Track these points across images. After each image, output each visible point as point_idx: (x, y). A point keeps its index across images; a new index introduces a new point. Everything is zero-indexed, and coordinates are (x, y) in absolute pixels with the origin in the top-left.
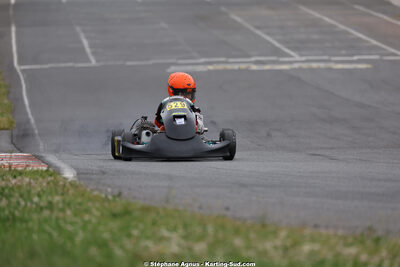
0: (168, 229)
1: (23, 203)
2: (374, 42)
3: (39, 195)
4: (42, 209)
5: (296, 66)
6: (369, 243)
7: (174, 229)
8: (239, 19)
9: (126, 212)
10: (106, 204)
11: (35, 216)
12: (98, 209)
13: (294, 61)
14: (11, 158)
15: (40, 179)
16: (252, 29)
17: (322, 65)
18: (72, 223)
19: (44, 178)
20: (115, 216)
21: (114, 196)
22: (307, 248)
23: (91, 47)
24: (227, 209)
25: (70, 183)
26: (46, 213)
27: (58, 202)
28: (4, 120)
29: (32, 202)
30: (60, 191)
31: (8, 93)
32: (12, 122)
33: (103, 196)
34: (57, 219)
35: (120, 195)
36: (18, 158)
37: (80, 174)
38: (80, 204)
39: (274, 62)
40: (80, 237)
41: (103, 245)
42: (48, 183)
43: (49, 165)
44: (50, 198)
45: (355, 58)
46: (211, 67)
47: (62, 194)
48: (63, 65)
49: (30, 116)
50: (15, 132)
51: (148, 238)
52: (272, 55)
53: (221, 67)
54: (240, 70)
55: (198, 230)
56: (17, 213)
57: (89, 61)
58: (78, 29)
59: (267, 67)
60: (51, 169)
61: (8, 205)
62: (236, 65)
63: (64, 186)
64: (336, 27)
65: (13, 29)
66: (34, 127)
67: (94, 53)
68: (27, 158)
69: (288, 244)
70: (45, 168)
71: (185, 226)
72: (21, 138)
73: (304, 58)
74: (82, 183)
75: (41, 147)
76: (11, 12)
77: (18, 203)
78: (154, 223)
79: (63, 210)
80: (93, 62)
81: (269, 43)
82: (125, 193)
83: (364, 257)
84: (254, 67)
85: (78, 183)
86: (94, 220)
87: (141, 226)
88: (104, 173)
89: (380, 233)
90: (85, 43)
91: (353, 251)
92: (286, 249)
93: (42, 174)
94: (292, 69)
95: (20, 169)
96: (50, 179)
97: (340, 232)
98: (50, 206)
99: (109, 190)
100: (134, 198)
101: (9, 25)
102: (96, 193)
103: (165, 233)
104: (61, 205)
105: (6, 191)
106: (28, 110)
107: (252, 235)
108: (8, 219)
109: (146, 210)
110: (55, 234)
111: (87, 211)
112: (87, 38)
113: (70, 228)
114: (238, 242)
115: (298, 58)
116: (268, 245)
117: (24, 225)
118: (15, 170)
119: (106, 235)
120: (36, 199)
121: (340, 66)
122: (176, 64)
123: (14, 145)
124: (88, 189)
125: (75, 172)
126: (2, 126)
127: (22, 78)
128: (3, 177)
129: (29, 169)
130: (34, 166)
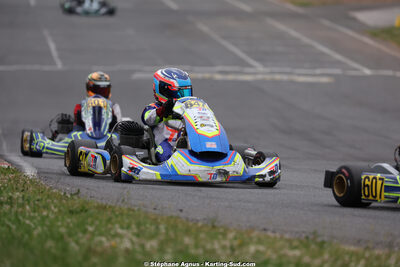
0: (122, 228)
2: (338, 57)
4: (2, 203)
5: (260, 77)
6: (313, 246)
7: (128, 227)
9: (83, 210)
10: (64, 201)
12: (56, 206)
13: (258, 72)
15: (2, 176)
16: (218, 39)
17: (286, 77)
18: (31, 218)
19: (5, 174)
20: (71, 212)
21: (71, 195)
22: (252, 249)
23: (58, 49)
24: (181, 211)
25: (31, 181)
26: (6, 207)
27: (18, 198)
30: (21, 188)
33: (62, 193)
34: (17, 213)
35: (78, 193)
37: (40, 172)
38: (39, 200)
39: (238, 73)
42: (10, 180)
43: (11, 163)
44: (10, 194)
45: (318, 71)
47: (22, 191)
48: (28, 67)
51: (101, 235)
54: (204, 79)
57: (52, 63)
58: (46, 32)
59: (231, 77)
60: (13, 167)
62: (199, 74)
63: (24, 183)
64: (299, 40)
67: (61, 57)
69: (236, 243)
70: (6, 166)
71: (139, 225)
73: (268, 70)
74: (42, 181)
75: (4, 147)
78: (109, 220)
79: (23, 206)
80: (59, 65)
82: (83, 191)
83: (306, 259)
84: (218, 77)
85: (38, 181)
86: (52, 216)
87: (97, 222)
88: (63, 173)
89: (326, 239)
90: (52, 46)
91: (297, 253)
92: (233, 249)
93: (3, 171)
96: (11, 176)
97: (287, 236)
98: (11, 200)
99: (68, 188)
100: (92, 197)
102: (54, 191)
103: (120, 231)
104: (20, 201)
107: (202, 235)
109: (103, 208)
110: (14, 227)
111: (46, 207)
112: (55, 41)
113: (27, 222)
114: (187, 240)
115: (261, 69)
116: (216, 246)
119: (63, 230)
121: (302, 79)
122: (140, 71)
124: (48, 187)
125: (36, 170)
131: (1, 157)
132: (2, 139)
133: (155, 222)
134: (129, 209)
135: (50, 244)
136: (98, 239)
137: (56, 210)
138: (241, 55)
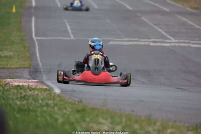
0: (103, 119)
1: (34, 103)
3: (42, 100)
4: (43, 106)
5: (173, 44)
6: (199, 130)
7: (106, 119)
8: (146, 20)
9: (84, 110)
10: (74, 106)
11: (39, 110)
12: (70, 108)
13: (172, 42)
14: (29, 82)
15: (43, 92)
16: (152, 25)
17: (186, 45)
20: (78, 111)
21: (78, 102)
22: (169, 131)
23: (71, 30)
24: (133, 111)
25: (58, 95)
26: (45, 108)
27: (51, 104)
28: (27, 64)
29: (39, 103)
30: (52, 99)
31: (29, 50)
32: (30, 65)
33: (73, 102)
34: (50, 111)
35: (81, 101)
36: (32, 82)
37: (62, 91)
38: (62, 105)
39: (162, 42)
40: (61, 120)
41: (72, 124)
43: (47, 85)
44: (47, 101)
46: (130, 43)
47: (53, 100)
48: (57, 38)
49: (39, 62)
50: (32, 70)
51: (93, 122)
52: (161, 39)
53: (135, 43)
54: (145, 45)
55: (119, 120)
56: (31, 108)
57: (70, 37)
58: (66, 20)
59: (158, 44)
61: (27, 104)
62: (143, 42)
63: (54, 96)
64: (194, 26)
65: (33, 19)
66: (41, 68)
67: (73, 33)
68: (37, 82)
69: (160, 128)
70: (45, 87)
71: (112, 118)
72: (35, 73)
73: (177, 41)
74: (63, 96)
75: (44, 78)
76: (33, 10)
77: (32, 103)
78: (97, 116)
79: (53, 107)
80: (72, 37)
81: (160, 32)
82: (84, 100)
84: (152, 44)
85: (61, 95)
86: (68, 113)
87: (91, 117)
88: (74, 91)
90: (69, 27)
92: (159, 131)
94: (172, 46)
95: (33, 87)
96: (48, 92)
97: (186, 125)
98: (47, 105)
99: (76, 99)
100: (88, 104)
101: (31, 17)
102: (70, 100)
103: (103, 121)
104: (52, 105)
105: (26, 97)
106: (39, 59)
107: (144, 124)
108: (25, 110)
109: (93, 109)
110: (48, 118)
111: (65, 108)
112: (70, 25)
113: (56, 116)
114: (136, 126)
115: (174, 41)
116: (150, 129)
117: (34, 114)
118: (31, 87)
119: (73, 120)
120: (40, 101)
121: (194, 46)
122: (113, 41)
123: (31, 76)
124: (66, 98)
125: (60, 90)
126: (26, 66)
127: (36, 43)
128: (25, 90)
129: (37, 87)
130: (40, 86)
131: (42, 83)
132: (43, 73)
133: (120, 117)
134: (107, 110)
135: (67, 127)
136: (91, 125)
137: (70, 110)
138: (164, 33)
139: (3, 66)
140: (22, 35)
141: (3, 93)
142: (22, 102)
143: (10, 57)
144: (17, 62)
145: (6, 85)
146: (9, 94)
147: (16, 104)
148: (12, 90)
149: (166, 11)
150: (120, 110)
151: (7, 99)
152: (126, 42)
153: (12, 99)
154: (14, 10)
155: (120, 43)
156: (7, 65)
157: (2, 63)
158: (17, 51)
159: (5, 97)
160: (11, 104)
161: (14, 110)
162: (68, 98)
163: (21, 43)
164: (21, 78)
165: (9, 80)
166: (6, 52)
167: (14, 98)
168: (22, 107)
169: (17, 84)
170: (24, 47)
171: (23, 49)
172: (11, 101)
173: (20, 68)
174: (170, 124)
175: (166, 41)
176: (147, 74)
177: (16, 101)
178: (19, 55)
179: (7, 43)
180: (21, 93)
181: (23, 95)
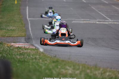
0: (69, 66)
1: (28, 57)
3: (32, 55)
4: (33, 59)
5: (110, 23)
7: (70, 67)
8: (94, 8)
9: (57, 61)
10: (52, 59)
11: (31, 61)
12: (49, 60)
13: (109, 21)
14: (25, 45)
15: (33, 51)
16: (98, 11)
17: (118, 23)
18: (41, 63)
19: (34, 50)
20: (54, 62)
21: (54, 57)
22: (107, 74)
24: (86, 62)
25: (42, 53)
26: (34, 60)
28: (23, 34)
31: (25, 26)
32: (26, 35)
33: (51, 56)
34: (37, 62)
35: (55, 56)
36: (27, 45)
38: (44, 58)
39: (103, 21)
40: (43, 67)
41: (50, 70)
42: (35, 52)
43: (36, 47)
44: (35, 56)
46: (85, 22)
47: (39, 55)
48: (41, 19)
49: (31, 33)
50: (26, 38)
51: (63, 69)
52: (103, 19)
53: (88, 22)
54: (93, 23)
55: (77, 67)
56: (26, 60)
59: (101, 23)
60: (36, 48)
61: (24, 58)
62: (92, 21)
63: (40, 53)
65: (27, 8)
66: (32, 36)
68: (30, 45)
69: (103, 72)
70: (34, 48)
71: (74, 66)
72: (28, 39)
73: (112, 21)
75: (34, 42)
76: (27, 3)
77: (26, 57)
78: (65, 65)
79: (39, 60)
80: (50, 18)
82: (57, 56)
84: (98, 23)
85: (44, 52)
86: (48, 63)
87: (61, 65)
88: (51, 50)
92: (102, 74)
93: (33, 49)
94: (109, 24)
95: (27, 48)
96: (36, 51)
97: (118, 70)
98: (36, 58)
99: (53, 55)
100: (60, 58)
101: (26, 6)
102: (49, 56)
103: (68, 68)
104: (38, 58)
105: (23, 54)
106: (30, 31)
107: (93, 70)
108: (23, 61)
109: (63, 61)
110: (36, 66)
111: (46, 60)
113: (41, 65)
114: (88, 71)
115: (111, 21)
116: (97, 72)
119: (51, 67)
120: (31, 56)
122: (74, 20)
123: (26, 41)
124: (47, 55)
125: (43, 50)
126: (23, 36)
127: (29, 22)
128: (22, 49)
129: (30, 48)
130: (31, 47)
131: (33, 45)
132: (33, 40)
133: (79, 65)
134: (71, 61)
135: (47, 71)
136: (61, 70)
138: (105, 16)
139: (9, 36)
140: (21, 17)
141: (10, 51)
142: (20, 56)
143: (14, 30)
144: (18, 33)
145: (11, 46)
146: (13, 52)
147: (17, 58)
148: (15, 50)
149: (106, 3)
150: (79, 61)
151: (11, 55)
152: (82, 21)
153: (15, 55)
154: (16, 2)
155: (78, 22)
156: (12, 35)
157: (9, 34)
158: (17, 26)
159: (11, 54)
160: (14, 58)
161: (16, 61)
162: (47, 54)
163: (20, 22)
164: (20, 42)
165: (13, 44)
166: (11, 27)
167: (16, 54)
168: (21, 60)
169: (17, 46)
170: (22, 24)
171: (21, 25)
172: (14, 56)
173: (20, 36)
174: (108, 69)
175: (106, 21)
176: (94, 40)
177: (17, 56)
178: (19, 29)
179: (12, 22)
180: (20, 51)
181: (21, 53)
